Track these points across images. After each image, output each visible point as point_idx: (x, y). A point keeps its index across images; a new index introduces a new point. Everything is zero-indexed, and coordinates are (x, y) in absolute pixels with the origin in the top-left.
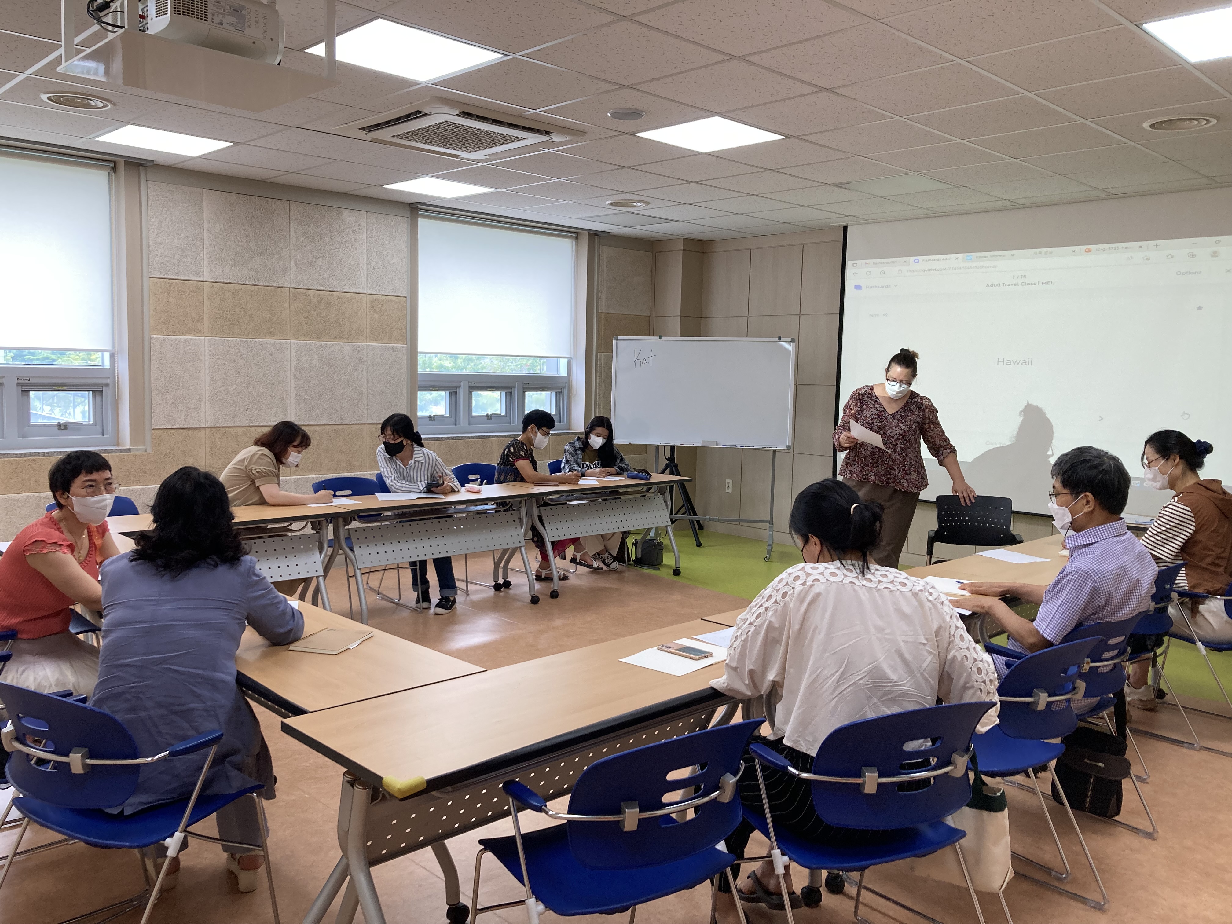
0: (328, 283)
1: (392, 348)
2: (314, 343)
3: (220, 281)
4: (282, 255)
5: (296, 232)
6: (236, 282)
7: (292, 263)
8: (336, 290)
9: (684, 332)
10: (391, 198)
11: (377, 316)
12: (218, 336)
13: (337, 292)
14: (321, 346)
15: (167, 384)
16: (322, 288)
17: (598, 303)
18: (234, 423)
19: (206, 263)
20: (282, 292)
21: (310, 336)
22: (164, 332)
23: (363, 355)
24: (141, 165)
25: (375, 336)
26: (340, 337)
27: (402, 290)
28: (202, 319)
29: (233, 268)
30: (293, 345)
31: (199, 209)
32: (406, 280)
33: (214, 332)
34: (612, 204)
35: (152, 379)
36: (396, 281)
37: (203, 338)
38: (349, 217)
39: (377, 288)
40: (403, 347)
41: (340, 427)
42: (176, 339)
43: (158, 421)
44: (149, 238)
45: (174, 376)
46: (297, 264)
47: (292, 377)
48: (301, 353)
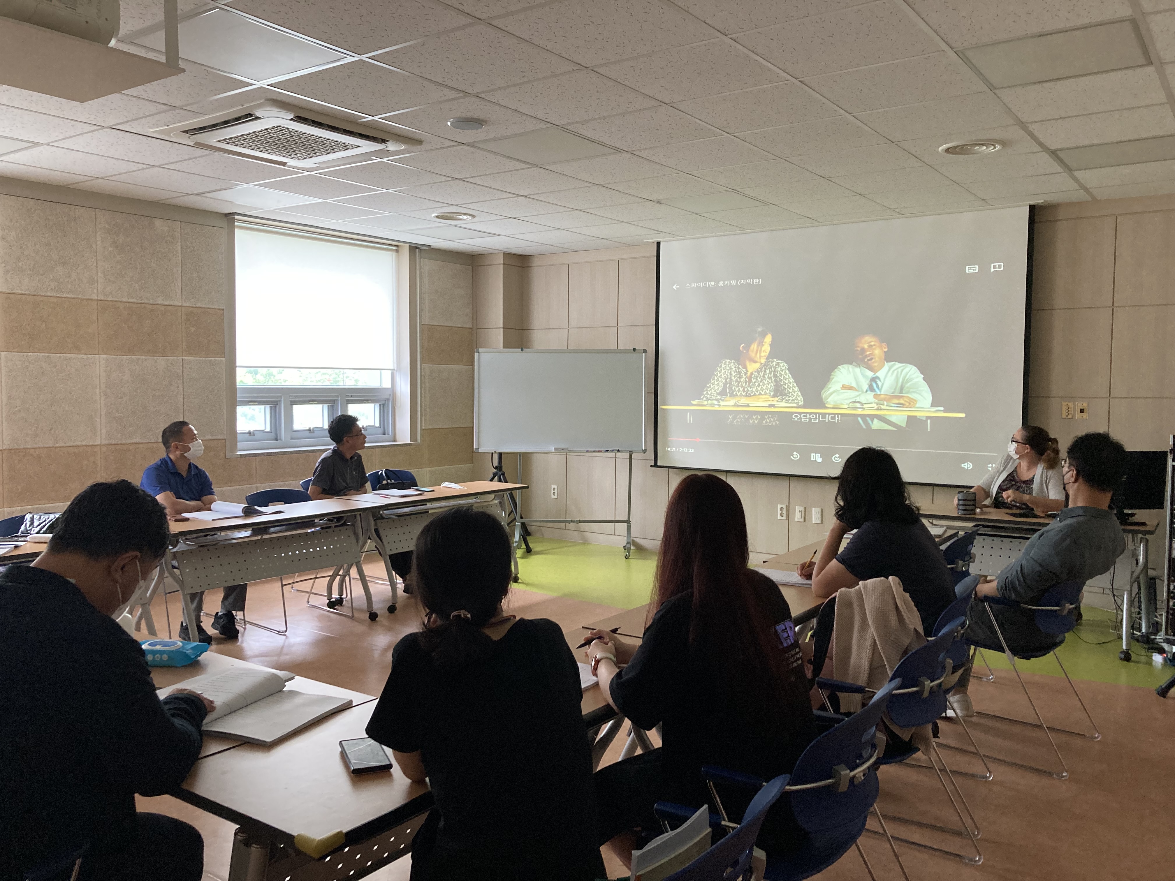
0: (139, 295)
1: (210, 362)
2: (125, 358)
4: (88, 265)
5: (102, 241)
6: (35, 293)
7: (99, 274)
11: (193, 329)
12: (16, 350)
13: (150, 304)
14: (133, 361)
16: (133, 300)
17: (421, 316)
20: (88, 304)
21: (120, 351)
23: (180, 370)
25: (191, 349)
26: (153, 352)
27: (220, 302)
29: (32, 278)
30: (103, 359)
32: (224, 293)
33: (12, 347)
34: (437, 217)
36: (213, 293)
38: (161, 225)
39: (193, 300)
40: (223, 361)
46: (104, 274)
47: (102, 394)
48: (111, 369)
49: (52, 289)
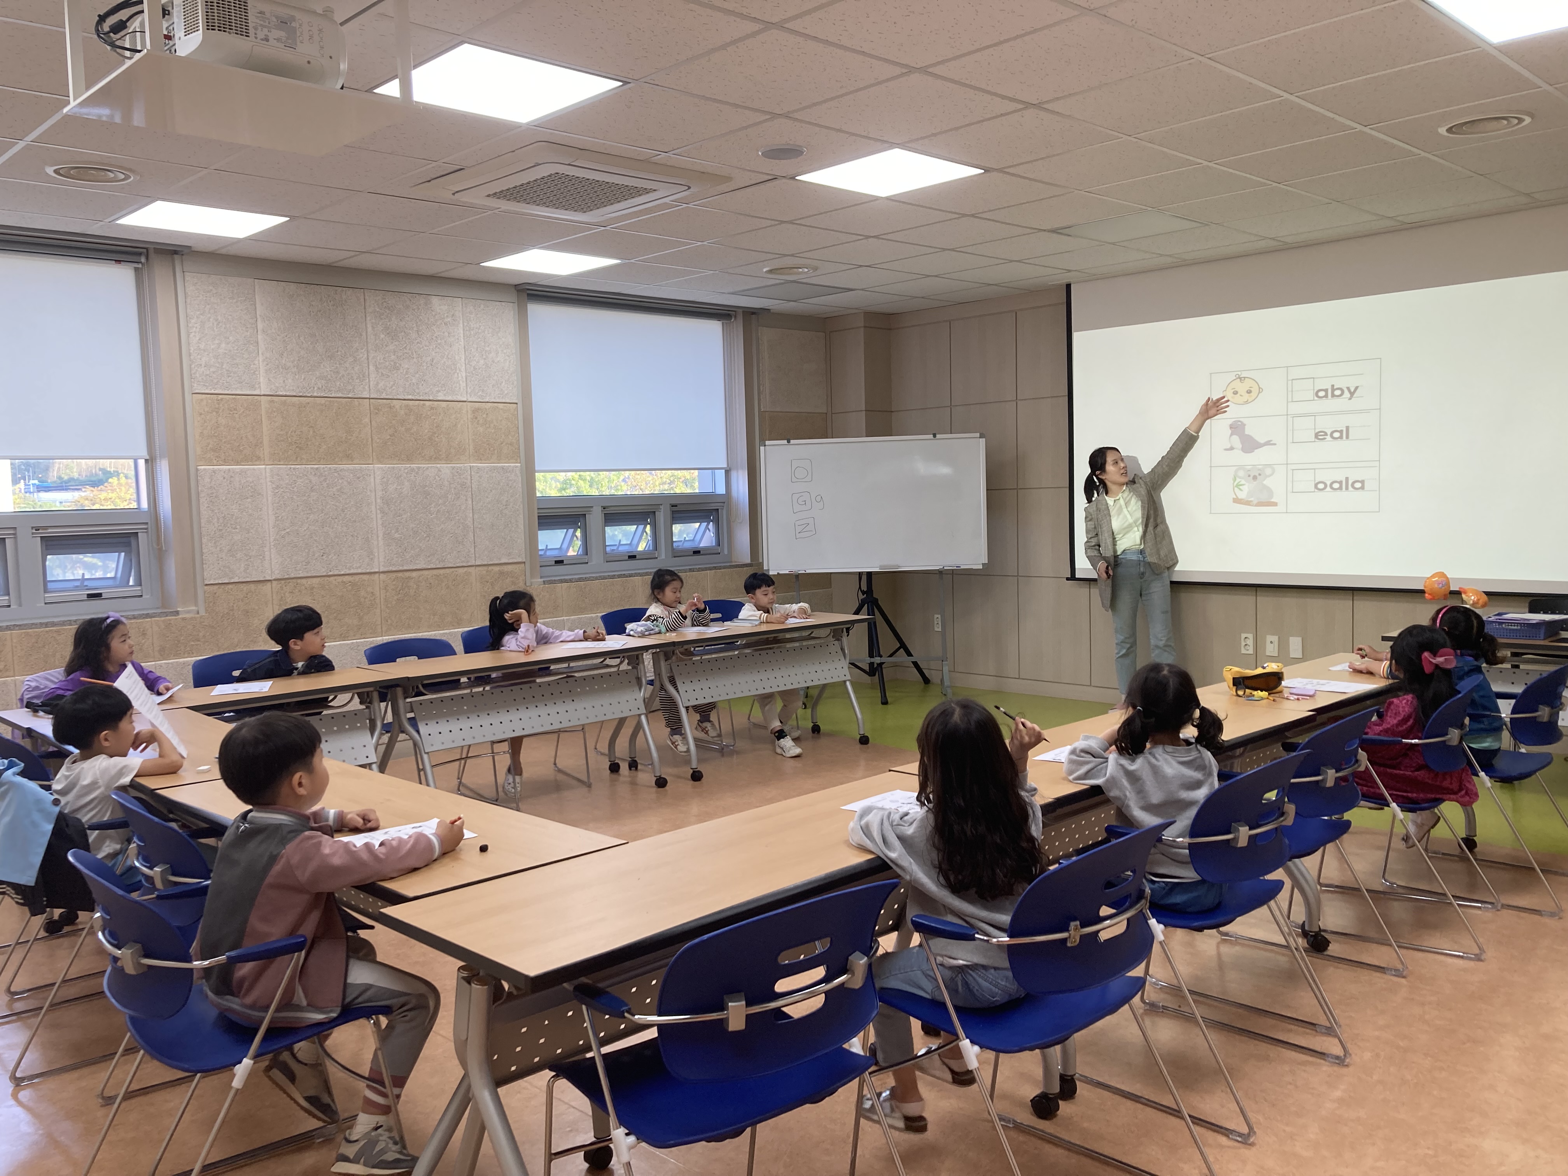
0: (417, 391)
1: (503, 468)
2: (404, 467)
3: (281, 393)
4: (358, 357)
5: (373, 328)
6: (301, 394)
7: (371, 368)
8: (427, 398)
9: (872, 431)
10: (492, 279)
11: (481, 429)
12: (282, 463)
13: (430, 400)
14: (413, 470)
15: (220, 528)
16: (410, 397)
17: (759, 400)
18: (307, 572)
19: (262, 371)
20: (359, 404)
21: (397, 458)
22: (215, 462)
23: (467, 479)
24: (175, 252)
25: (479, 455)
26: (436, 458)
27: (511, 393)
28: (261, 443)
29: (297, 377)
30: (378, 469)
31: (251, 305)
32: (515, 383)
33: (277, 458)
34: (771, 271)
35: (202, 521)
36: (503, 384)
37: (264, 466)
38: (439, 305)
39: (480, 393)
40: (517, 467)
41: (442, 572)
42: (229, 470)
43: (212, 574)
44: (189, 344)
45: (229, 516)
46: (377, 367)
47: (379, 511)
48: (388, 481)
49: (319, 388)
